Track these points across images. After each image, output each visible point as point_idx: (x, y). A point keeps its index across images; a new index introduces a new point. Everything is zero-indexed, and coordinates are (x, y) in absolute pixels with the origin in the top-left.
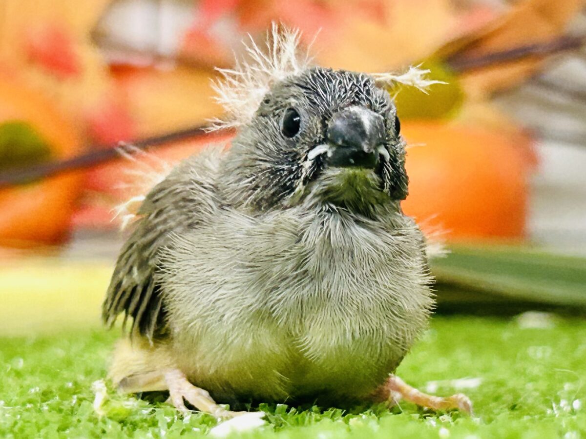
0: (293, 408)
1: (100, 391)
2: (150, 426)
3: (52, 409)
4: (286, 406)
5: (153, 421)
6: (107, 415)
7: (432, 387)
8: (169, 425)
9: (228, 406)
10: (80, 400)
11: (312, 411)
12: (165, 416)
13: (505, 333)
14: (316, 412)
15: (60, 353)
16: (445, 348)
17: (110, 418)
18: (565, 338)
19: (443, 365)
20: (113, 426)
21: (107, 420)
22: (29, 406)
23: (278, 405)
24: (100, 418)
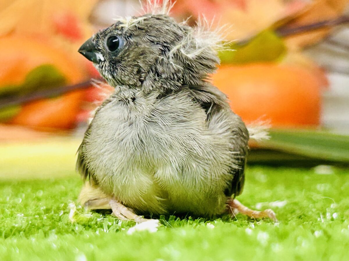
0: (178, 217)
1: (73, 208)
2: (98, 227)
3: (48, 218)
4: (175, 217)
5: (101, 225)
6: (76, 221)
7: (259, 206)
8: (109, 227)
9: (143, 216)
10: (64, 213)
11: (189, 219)
12: (109, 222)
13: (305, 177)
14: (191, 220)
15: (63, 188)
16: (271, 185)
17: (78, 223)
18: (338, 179)
19: (267, 194)
20: (78, 227)
21: (76, 224)
22: (36, 216)
23: (170, 216)
24: (72, 223)
